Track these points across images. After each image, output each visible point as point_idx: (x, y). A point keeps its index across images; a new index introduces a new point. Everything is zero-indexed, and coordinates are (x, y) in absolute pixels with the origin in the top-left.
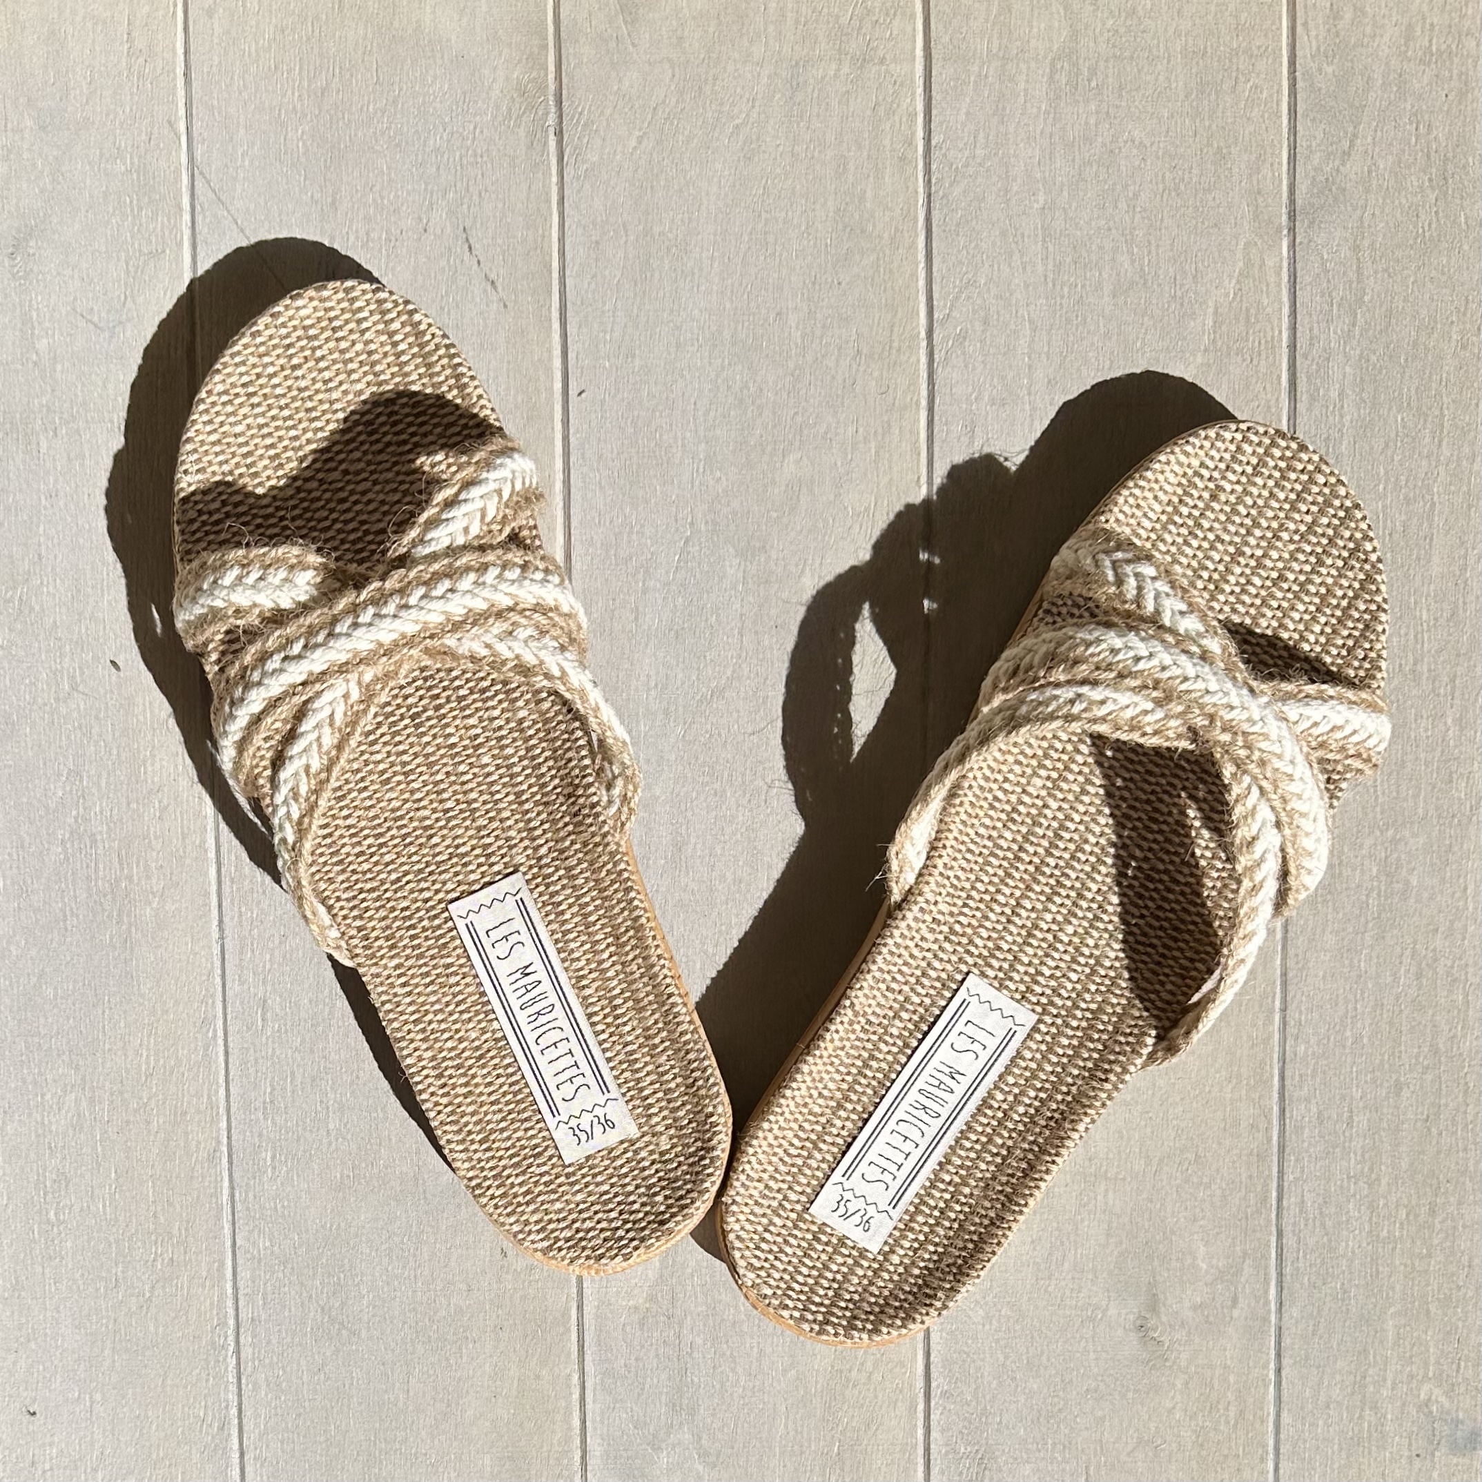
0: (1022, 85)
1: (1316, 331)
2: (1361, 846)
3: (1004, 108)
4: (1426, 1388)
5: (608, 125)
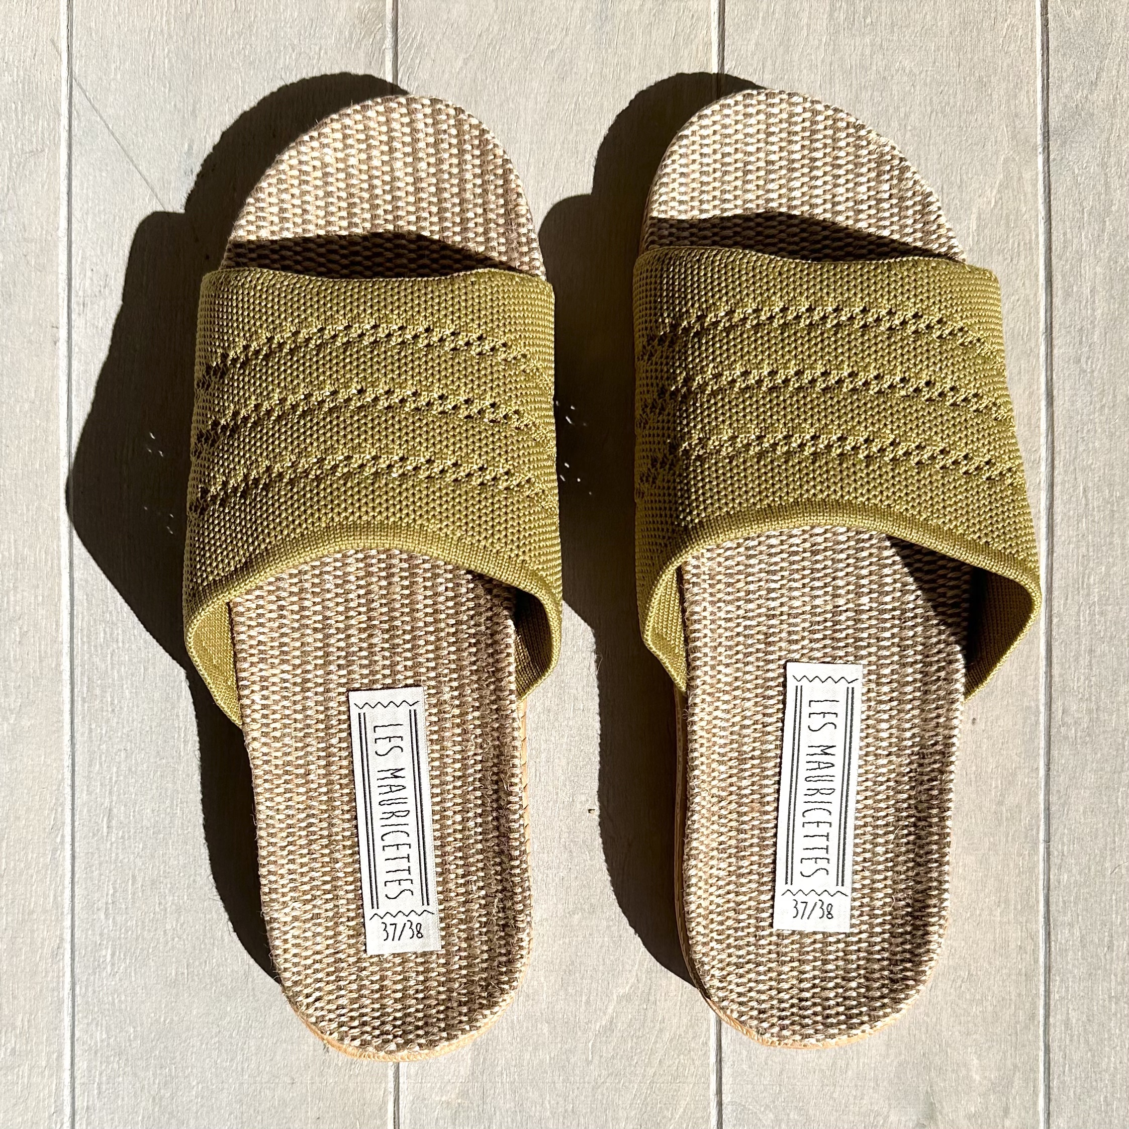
0: (805, 21)
3: (789, 40)
5: (438, 48)
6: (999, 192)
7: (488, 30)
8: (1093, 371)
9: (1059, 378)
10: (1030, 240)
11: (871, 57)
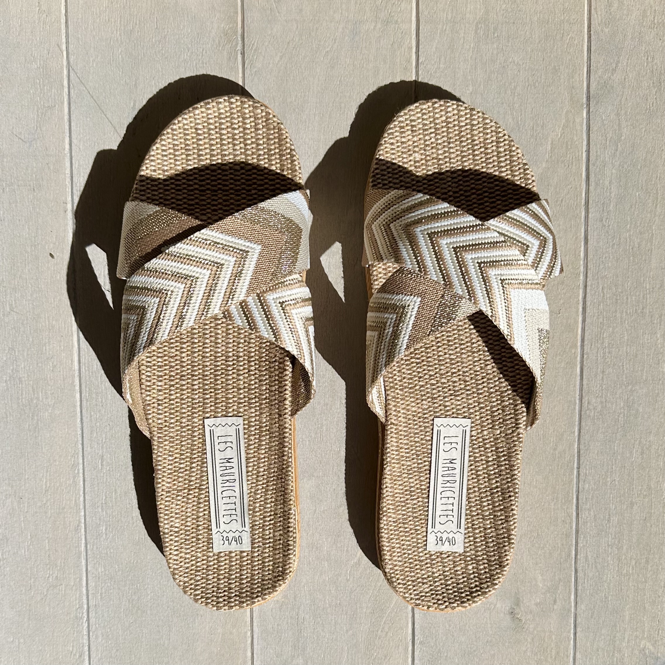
0: (462, 35)
1: (599, 153)
2: (616, 394)
4: (643, 642)
5: (266, 50)
6: (563, 129)
7: (293, 40)
8: (609, 226)
9: (591, 230)
10: (578, 155)
11: (497, 55)
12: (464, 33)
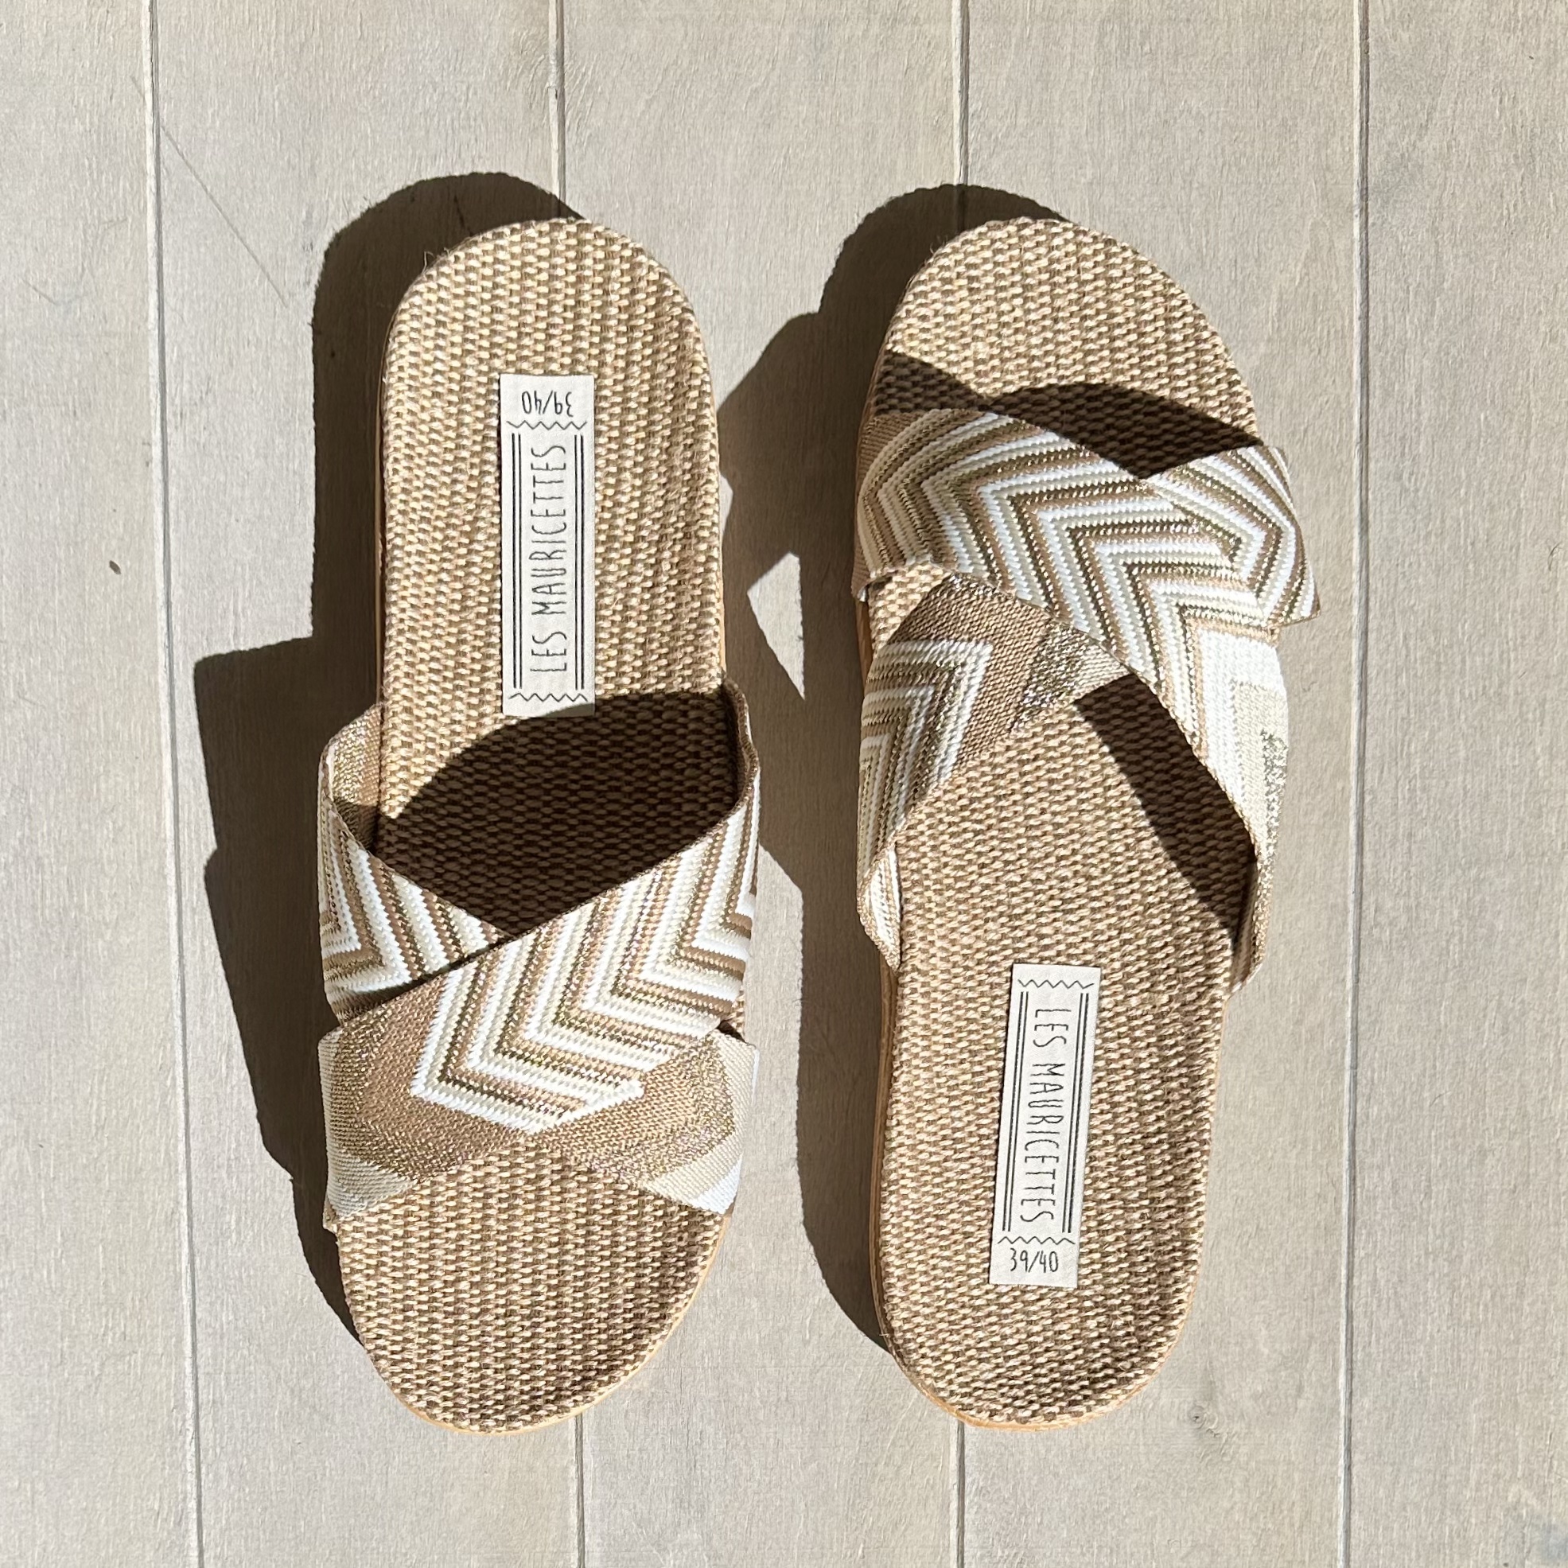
1: (1390, 321)
3: (1049, 74)
4: (1514, 1489)
5: (614, 87)
6: (1305, 265)
7: (675, 62)
8: (1417, 490)
9: (1375, 499)
10: (1343, 326)
12: (1074, 45)
